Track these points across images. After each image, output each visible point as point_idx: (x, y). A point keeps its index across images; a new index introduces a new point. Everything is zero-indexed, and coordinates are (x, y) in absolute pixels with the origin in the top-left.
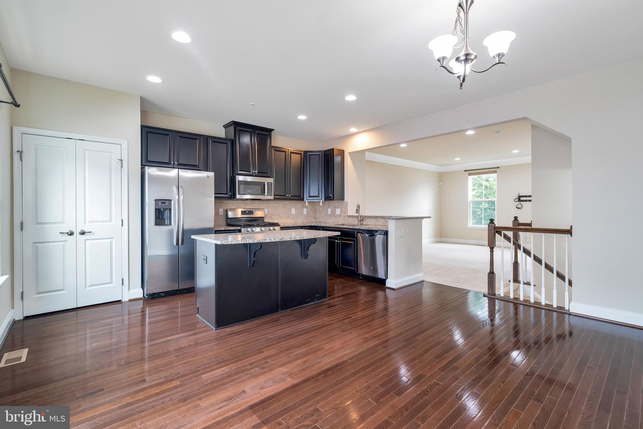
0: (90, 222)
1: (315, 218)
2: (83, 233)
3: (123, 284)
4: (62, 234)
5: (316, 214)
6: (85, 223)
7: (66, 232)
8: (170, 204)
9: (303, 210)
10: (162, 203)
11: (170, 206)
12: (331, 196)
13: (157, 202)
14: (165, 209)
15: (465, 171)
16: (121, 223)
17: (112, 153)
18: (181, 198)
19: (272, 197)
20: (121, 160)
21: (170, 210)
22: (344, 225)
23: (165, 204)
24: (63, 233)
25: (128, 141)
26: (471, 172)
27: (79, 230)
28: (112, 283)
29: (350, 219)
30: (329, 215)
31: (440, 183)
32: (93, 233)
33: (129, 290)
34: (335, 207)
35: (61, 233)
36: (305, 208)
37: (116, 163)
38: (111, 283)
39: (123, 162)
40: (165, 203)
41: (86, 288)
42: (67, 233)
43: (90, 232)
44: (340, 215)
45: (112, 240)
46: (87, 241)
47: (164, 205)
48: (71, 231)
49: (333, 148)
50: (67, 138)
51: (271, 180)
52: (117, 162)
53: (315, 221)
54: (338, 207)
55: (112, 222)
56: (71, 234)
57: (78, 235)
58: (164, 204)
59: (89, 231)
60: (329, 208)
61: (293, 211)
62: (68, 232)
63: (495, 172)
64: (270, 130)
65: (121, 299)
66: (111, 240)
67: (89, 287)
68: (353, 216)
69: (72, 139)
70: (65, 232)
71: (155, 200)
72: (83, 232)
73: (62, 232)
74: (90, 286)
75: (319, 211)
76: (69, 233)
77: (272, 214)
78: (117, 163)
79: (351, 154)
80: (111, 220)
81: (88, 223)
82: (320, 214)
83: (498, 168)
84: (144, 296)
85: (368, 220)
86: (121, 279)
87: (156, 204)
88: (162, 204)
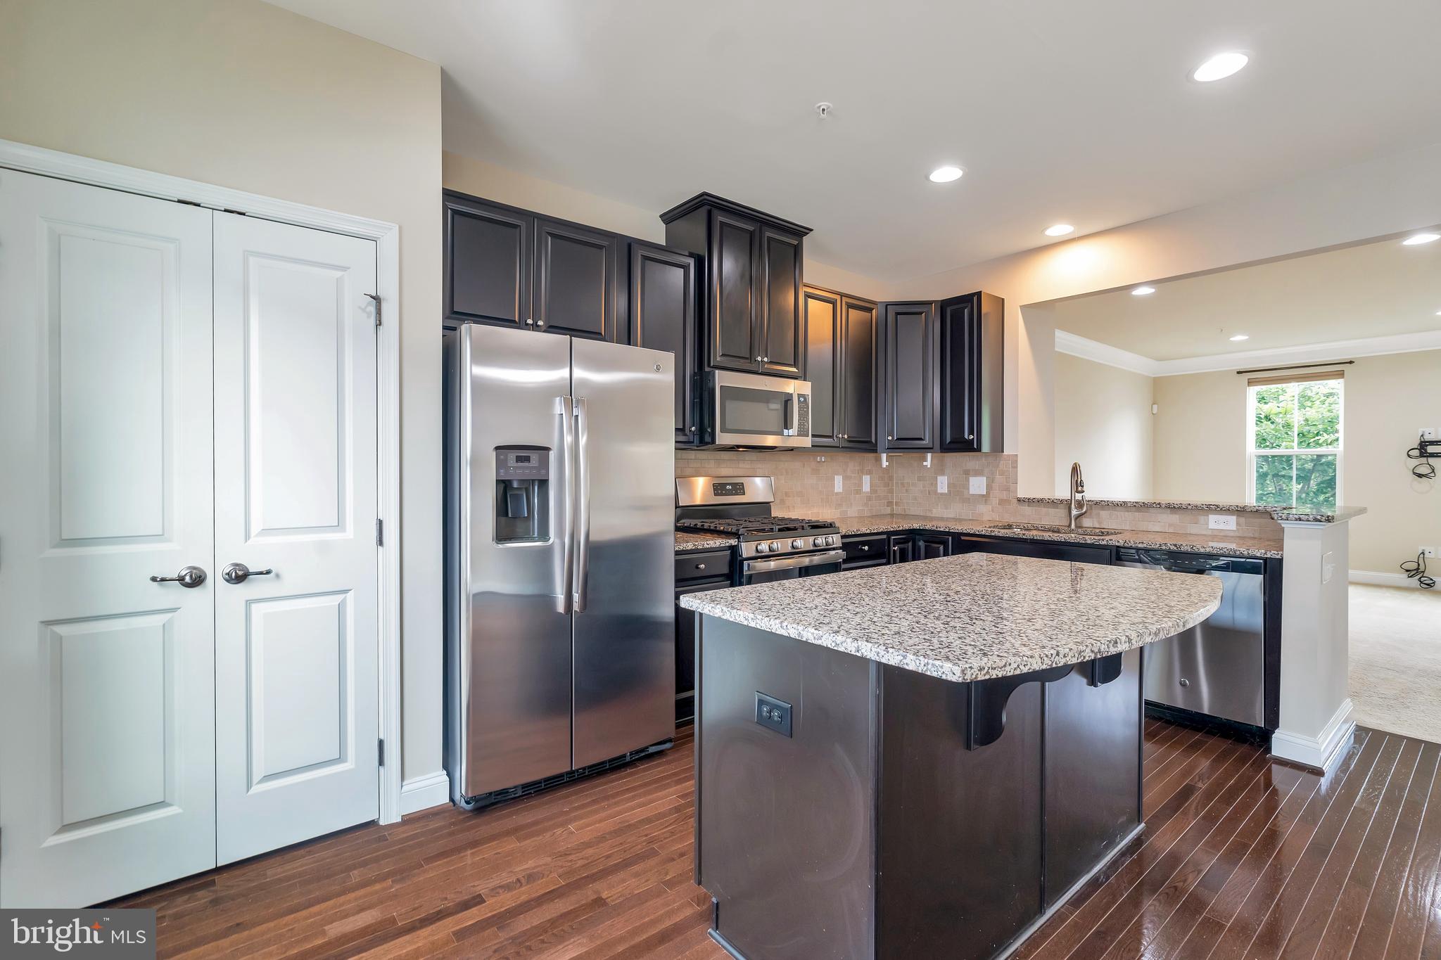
0: (266, 531)
1: (890, 504)
2: (239, 576)
3: (381, 762)
4: (161, 585)
5: (891, 492)
6: (247, 537)
7: (175, 576)
8: (545, 463)
9: (861, 479)
10: (519, 459)
11: (543, 472)
12: (971, 437)
13: (502, 457)
14: (527, 484)
15: (1238, 373)
16: (374, 533)
17: (344, 269)
18: (583, 440)
19: (807, 442)
20: (377, 299)
21: (544, 483)
22: (1010, 527)
23: (530, 465)
24: (163, 580)
25: (400, 228)
26: (1254, 375)
27: (224, 566)
28: (345, 761)
29: (1027, 509)
30: (942, 494)
31: (1155, 407)
32: (278, 576)
33: (403, 779)
34: (967, 473)
35: (154, 579)
36: (867, 474)
37: (360, 308)
38: (341, 759)
39: (384, 306)
40: (527, 459)
41: (249, 785)
42: (181, 579)
43: (268, 572)
44: (985, 498)
45: (345, 600)
46: (254, 606)
47: (527, 468)
48: (195, 568)
49: (979, 294)
50: (179, 201)
51: (805, 388)
52: (363, 307)
53: (889, 512)
54: (978, 473)
55: (344, 530)
56: (197, 580)
57: (221, 582)
58: (526, 464)
59: (264, 569)
60: (943, 474)
61: (838, 484)
62: (183, 573)
63: (1341, 374)
64: (799, 232)
65: (375, 817)
66: (341, 597)
67: (260, 782)
68: (1042, 500)
69: (198, 205)
70: (169, 576)
71: (497, 448)
72: (240, 573)
73: (160, 576)
74: (268, 778)
75: (902, 484)
76: (188, 579)
77: (787, 494)
78: (364, 310)
79: (1026, 309)
80: (340, 525)
81: (259, 534)
82: (907, 491)
83: (1351, 362)
84: (452, 799)
85: (1104, 514)
86: (376, 743)
87: (500, 464)
88: (520, 464)
